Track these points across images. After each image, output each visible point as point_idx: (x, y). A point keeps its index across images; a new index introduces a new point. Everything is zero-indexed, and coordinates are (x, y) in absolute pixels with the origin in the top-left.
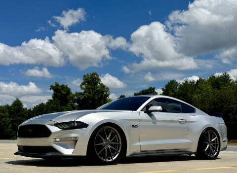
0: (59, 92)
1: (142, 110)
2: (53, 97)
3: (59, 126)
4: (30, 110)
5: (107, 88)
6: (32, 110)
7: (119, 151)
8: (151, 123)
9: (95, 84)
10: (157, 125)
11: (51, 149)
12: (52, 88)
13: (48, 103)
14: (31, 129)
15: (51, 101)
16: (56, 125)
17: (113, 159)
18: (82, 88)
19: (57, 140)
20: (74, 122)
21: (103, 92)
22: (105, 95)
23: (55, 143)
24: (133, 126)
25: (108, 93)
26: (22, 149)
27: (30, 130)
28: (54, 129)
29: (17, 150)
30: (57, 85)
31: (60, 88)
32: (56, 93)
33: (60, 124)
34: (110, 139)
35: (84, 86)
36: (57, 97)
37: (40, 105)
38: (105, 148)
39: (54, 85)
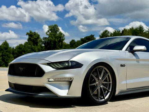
0: (32, 37)
1: (126, 50)
2: (28, 40)
3: (53, 66)
4: (13, 48)
5: (63, 35)
6: (15, 48)
7: (110, 90)
8: (136, 62)
9: (56, 32)
10: (140, 63)
11: (45, 89)
12: (27, 34)
13: (25, 44)
14: (21, 67)
15: (27, 42)
16: (49, 64)
17: (106, 98)
18: (47, 35)
19: (50, 80)
20: (67, 62)
21: (61, 37)
22: (62, 39)
23: (48, 84)
24: (122, 66)
25: (64, 38)
26: (13, 86)
27: (21, 69)
28: (47, 69)
29: (8, 87)
30: (31, 32)
31: (33, 34)
32: (30, 37)
33: (53, 63)
34: (102, 79)
35: (48, 33)
36: (30, 40)
37: (20, 45)
38: (98, 88)
39: (29, 32)
